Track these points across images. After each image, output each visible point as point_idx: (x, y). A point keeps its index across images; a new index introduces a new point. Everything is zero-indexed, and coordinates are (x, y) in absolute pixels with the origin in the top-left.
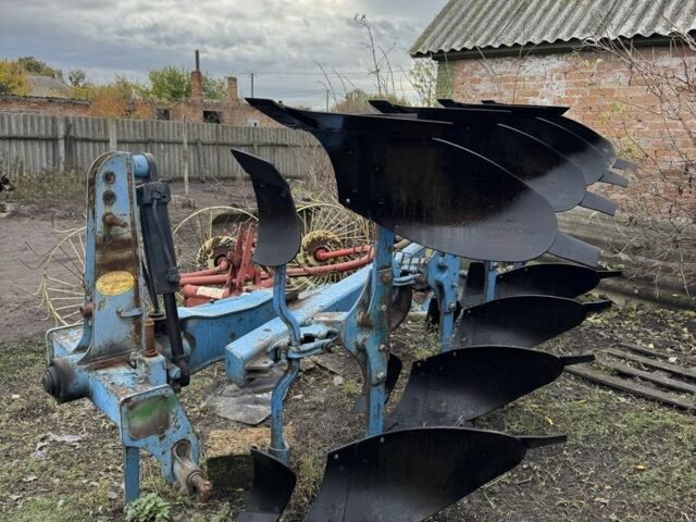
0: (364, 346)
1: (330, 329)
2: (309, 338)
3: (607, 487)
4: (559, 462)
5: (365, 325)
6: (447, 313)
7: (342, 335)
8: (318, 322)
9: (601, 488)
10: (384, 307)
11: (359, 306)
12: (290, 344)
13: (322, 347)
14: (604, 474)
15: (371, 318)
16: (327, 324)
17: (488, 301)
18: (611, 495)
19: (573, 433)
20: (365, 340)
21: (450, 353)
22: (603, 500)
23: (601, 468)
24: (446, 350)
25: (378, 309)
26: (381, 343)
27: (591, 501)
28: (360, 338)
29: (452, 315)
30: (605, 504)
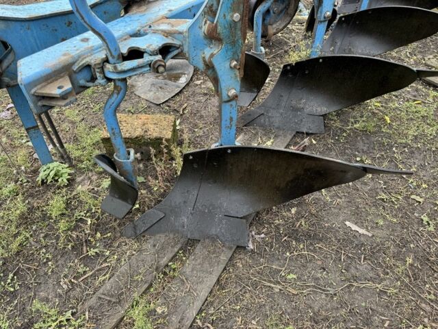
0: (211, 62)
1: (169, 41)
2: (135, 54)
3: (424, 186)
4: (387, 157)
5: (213, 37)
6: (321, 22)
7: (186, 50)
8: (155, 32)
9: (419, 186)
10: (237, 17)
11: (205, 13)
12: (106, 61)
13: (150, 65)
14: (424, 172)
15: (219, 29)
16: (167, 34)
17: (362, 9)
18: (426, 194)
19: (405, 132)
20: (212, 55)
21: (317, 59)
22: (418, 199)
23: (422, 167)
24: (314, 57)
25: (228, 18)
26: (233, 59)
27: (407, 198)
28: (207, 52)
29: (326, 23)
30: (420, 202)
